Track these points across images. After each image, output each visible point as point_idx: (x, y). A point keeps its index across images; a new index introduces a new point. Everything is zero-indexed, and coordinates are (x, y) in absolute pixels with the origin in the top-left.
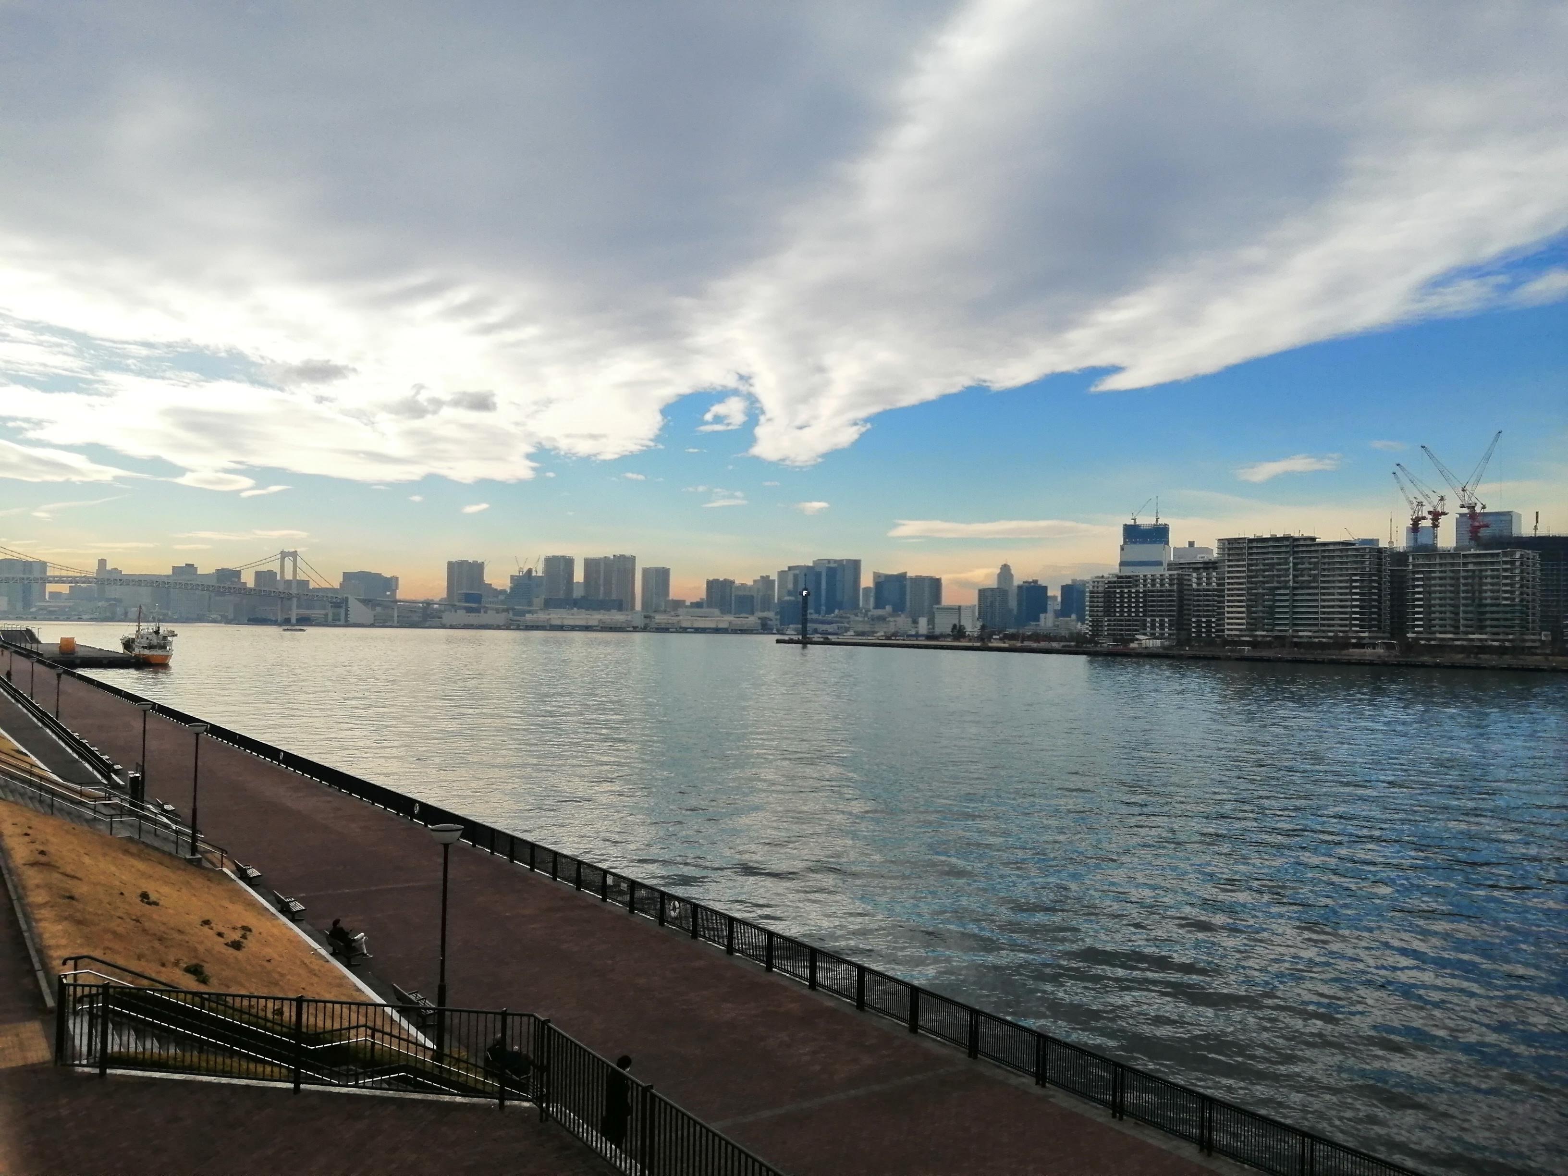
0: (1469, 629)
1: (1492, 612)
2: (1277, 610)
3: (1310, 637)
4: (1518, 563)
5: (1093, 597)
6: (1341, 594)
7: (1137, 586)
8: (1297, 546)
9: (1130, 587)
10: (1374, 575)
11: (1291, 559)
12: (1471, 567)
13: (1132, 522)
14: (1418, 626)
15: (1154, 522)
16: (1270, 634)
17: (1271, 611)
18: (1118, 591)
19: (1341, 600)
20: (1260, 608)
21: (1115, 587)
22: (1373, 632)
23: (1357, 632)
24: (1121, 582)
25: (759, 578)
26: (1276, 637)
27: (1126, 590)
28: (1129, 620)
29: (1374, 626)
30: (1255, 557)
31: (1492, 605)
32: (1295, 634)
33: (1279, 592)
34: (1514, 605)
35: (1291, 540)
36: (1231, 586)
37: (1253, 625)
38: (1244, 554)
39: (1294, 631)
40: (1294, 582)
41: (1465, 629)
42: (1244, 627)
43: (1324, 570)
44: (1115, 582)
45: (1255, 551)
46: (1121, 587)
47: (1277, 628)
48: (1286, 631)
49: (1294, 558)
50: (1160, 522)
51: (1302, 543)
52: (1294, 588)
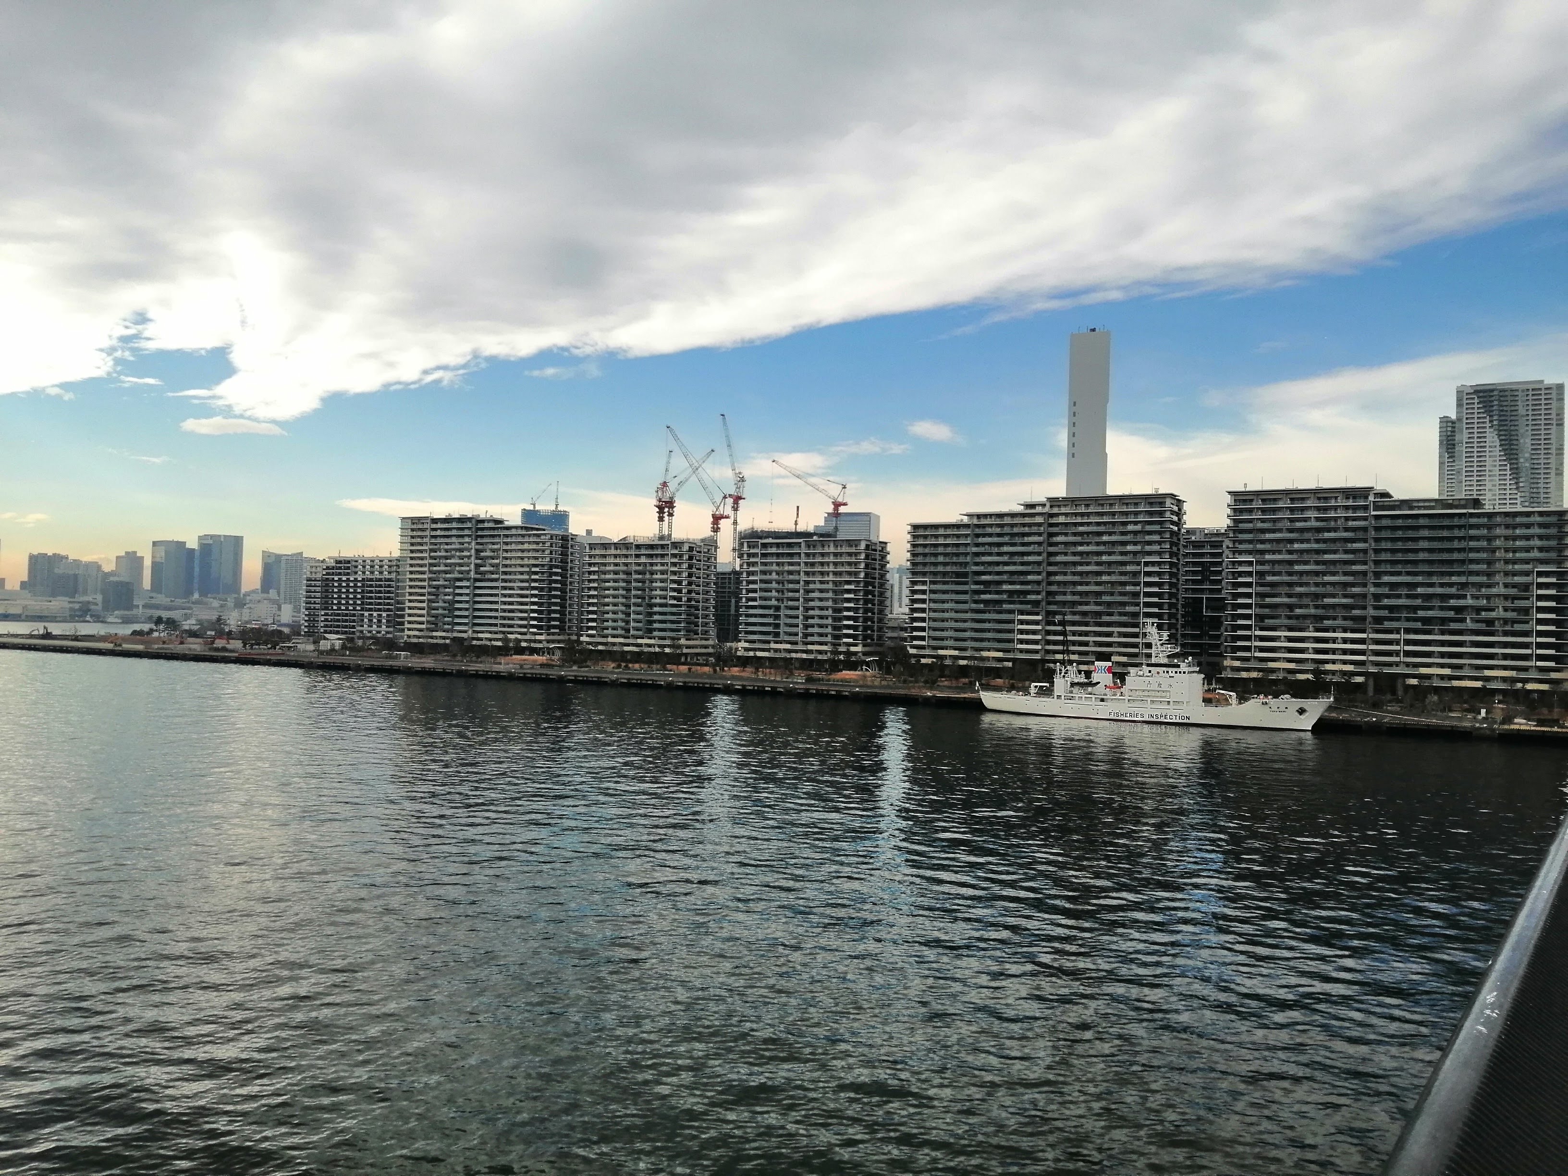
0: (640, 633)
1: (661, 614)
2: (457, 606)
3: (490, 640)
4: (686, 557)
5: (310, 586)
6: (522, 589)
7: (356, 573)
8: (483, 529)
9: (348, 574)
10: (557, 567)
11: (473, 544)
12: (643, 560)
13: (531, 508)
14: (592, 628)
15: (553, 508)
16: (449, 635)
17: (451, 607)
18: (336, 578)
19: (522, 596)
20: (441, 604)
21: (333, 574)
22: (553, 634)
23: (535, 634)
24: (340, 568)
25: (123, 554)
26: (454, 639)
27: (344, 578)
28: (346, 615)
29: (555, 627)
30: (439, 540)
31: (661, 605)
32: (475, 635)
33: (458, 584)
34: (680, 606)
35: (474, 521)
36: (413, 576)
37: (435, 625)
38: (426, 536)
39: (474, 632)
40: (476, 573)
41: (636, 633)
42: (423, 626)
43: (506, 558)
44: (333, 568)
45: (438, 533)
46: (340, 574)
47: (457, 628)
48: (465, 632)
49: (478, 544)
50: (559, 508)
51: (486, 525)
52: (476, 580)
